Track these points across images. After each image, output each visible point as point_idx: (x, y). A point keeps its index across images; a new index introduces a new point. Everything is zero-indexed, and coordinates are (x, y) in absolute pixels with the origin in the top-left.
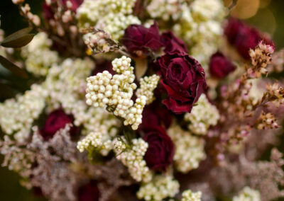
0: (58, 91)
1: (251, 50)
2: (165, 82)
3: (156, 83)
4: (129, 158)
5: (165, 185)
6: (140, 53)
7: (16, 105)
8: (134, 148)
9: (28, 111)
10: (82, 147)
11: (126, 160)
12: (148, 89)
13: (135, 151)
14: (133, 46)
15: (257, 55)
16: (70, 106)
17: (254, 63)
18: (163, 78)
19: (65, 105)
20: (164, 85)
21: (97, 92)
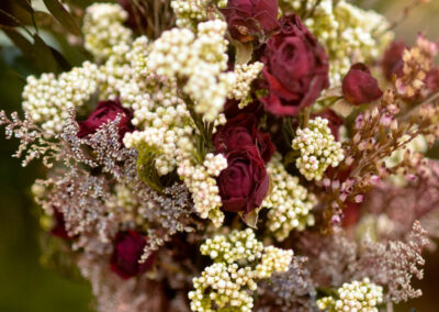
0: (119, 77)
1: (406, 51)
2: (270, 71)
3: (257, 71)
4: (195, 176)
5: (244, 241)
6: (243, 29)
7: (54, 82)
8: (206, 163)
9: (69, 89)
10: (131, 141)
11: (190, 177)
12: (244, 80)
13: (206, 168)
14: (236, 17)
15: (413, 58)
16: (131, 97)
17: (406, 70)
18: (268, 64)
19: (123, 95)
20: (268, 75)
21: (165, 53)
